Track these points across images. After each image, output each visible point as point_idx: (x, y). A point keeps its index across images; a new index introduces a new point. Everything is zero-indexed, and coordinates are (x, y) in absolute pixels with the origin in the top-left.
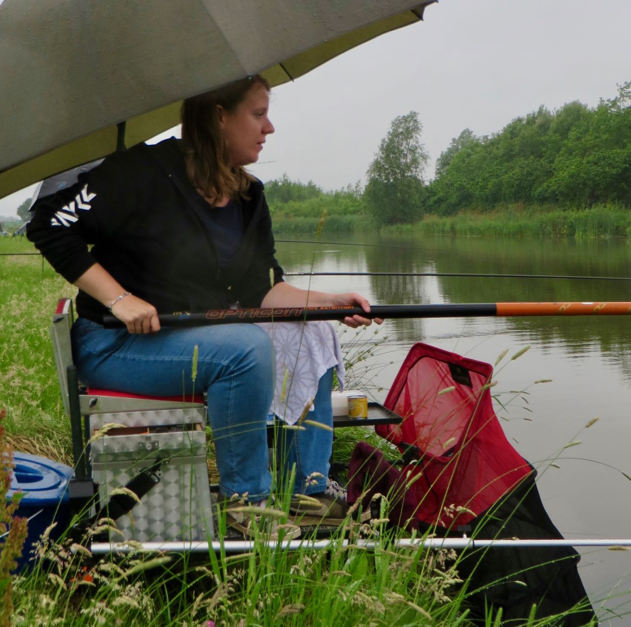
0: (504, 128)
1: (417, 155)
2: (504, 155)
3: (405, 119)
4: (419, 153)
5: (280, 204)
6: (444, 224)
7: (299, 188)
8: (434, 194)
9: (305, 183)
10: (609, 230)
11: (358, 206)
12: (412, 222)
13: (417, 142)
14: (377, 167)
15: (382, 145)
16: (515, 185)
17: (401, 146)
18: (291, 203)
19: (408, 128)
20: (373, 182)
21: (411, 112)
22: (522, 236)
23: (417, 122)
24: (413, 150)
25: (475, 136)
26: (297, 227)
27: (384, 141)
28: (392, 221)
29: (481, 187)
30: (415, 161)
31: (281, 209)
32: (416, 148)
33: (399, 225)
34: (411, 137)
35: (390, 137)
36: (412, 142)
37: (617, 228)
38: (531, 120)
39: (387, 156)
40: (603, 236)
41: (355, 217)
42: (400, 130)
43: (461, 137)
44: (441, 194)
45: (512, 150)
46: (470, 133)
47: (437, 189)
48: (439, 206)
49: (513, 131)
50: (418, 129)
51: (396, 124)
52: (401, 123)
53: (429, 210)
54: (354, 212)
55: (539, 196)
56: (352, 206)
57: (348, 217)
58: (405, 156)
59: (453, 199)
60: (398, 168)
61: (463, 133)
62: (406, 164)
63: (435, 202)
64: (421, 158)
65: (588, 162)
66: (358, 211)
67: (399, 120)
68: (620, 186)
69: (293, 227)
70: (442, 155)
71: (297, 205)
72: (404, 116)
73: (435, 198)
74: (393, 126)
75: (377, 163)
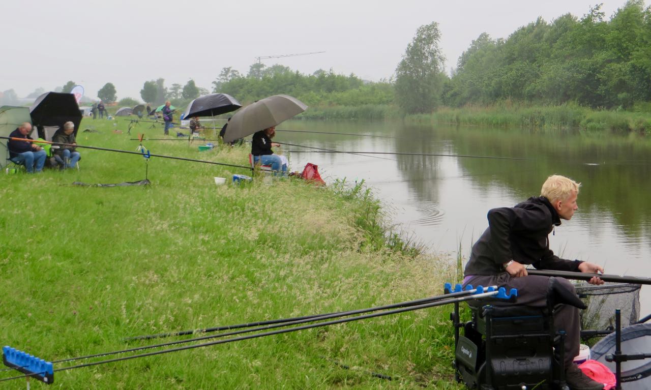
0: (512, 34)
2: (506, 58)
3: (429, 28)
4: (438, 56)
5: (325, 94)
6: (453, 115)
7: (342, 79)
8: (451, 88)
9: (348, 75)
11: (390, 97)
12: (430, 112)
13: (437, 47)
14: (403, 66)
15: (408, 48)
16: (511, 84)
17: (424, 49)
18: (334, 93)
19: (429, 35)
20: (401, 79)
21: (433, 22)
22: (506, 126)
23: (437, 30)
24: (432, 54)
25: (491, 39)
26: (338, 114)
27: (409, 45)
28: (413, 111)
30: (434, 62)
31: (326, 98)
32: (436, 52)
33: (419, 114)
34: (432, 42)
35: (415, 41)
36: (432, 47)
37: (574, 121)
38: (531, 28)
39: (413, 58)
40: (563, 128)
41: (386, 107)
42: (423, 36)
43: (479, 39)
44: (456, 90)
45: (513, 54)
46: (487, 36)
47: (454, 85)
48: (455, 100)
50: (438, 35)
51: (421, 31)
52: (424, 31)
53: (445, 102)
54: (387, 102)
55: (528, 93)
56: (386, 97)
57: (380, 107)
58: (427, 58)
59: (466, 94)
60: (421, 67)
61: (481, 36)
62: (427, 64)
63: (452, 96)
64: (439, 60)
66: (391, 101)
67: (423, 28)
69: (335, 114)
70: (463, 54)
71: (339, 95)
72: (427, 25)
73: (452, 92)
74: (418, 33)
75: (403, 63)
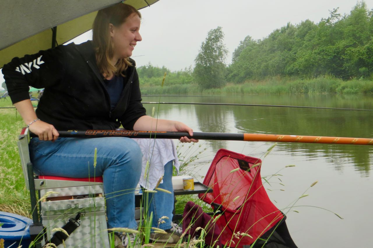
0: (269, 35)
1: (222, 51)
2: (269, 50)
3: (215, 31)
4: (223, 49)
5: (147, 79)
6: (238, 88)
7: (158, 70)
8: (232, 72)
9: (161, 67)
10: (327, 90)
11: (190, 79)
12: (220, 87)
13: (222, 44)
14: (200, 57)
15: (202, 45)
16: (276, 66)
17: (213, 46)
18: (153, 78)
19: (216, 36)
20: (198, 66)
21: (218, 27)
22: (280, 94)
23: (222, 32)
24: (219, 48)
25: (253, 39)
26: (156, 91)
27: (203, 43)
28: (208, 87)
29: (257, 68)
30: (220, 54)
31: (148, 81)
32: (221, 47)
33: (213, 89)
34: (219, 41)
35: (207, 41)
36: (219, 44)
37: (331, 88)
38: (284, 30)
39: (206, 52)
40: (323, 93)
41: (189, 85)
42: (213, 37)
43: (245, 40)
44: (235, 72)
45: (274, 47)
46: (250, 38)
47: (233, 69)
48: (234, 79)
49: (274, 36)
50: (222, 36)
51: (211, 33)
52: (213, 33)
53: (229, 80)
54: (188, 83)
55: (289, 72)
56: (187, 79)
57: (185, 86)
58: (215, 51)
59: (242, 74)
60: (212, 58)
61: (246, 38)
62: (216, 55)
63: (232, 76)
64: (224, 52)
65: (315, 53)
66: (190, 82)
67: (212, 31)
68: (332, 66)
69: (154, 91)
70: (235, 51)
71: (156, 79)
72: (215, 29)
73: (232, 74)
74: (209, 35)
75: (200, 55)
